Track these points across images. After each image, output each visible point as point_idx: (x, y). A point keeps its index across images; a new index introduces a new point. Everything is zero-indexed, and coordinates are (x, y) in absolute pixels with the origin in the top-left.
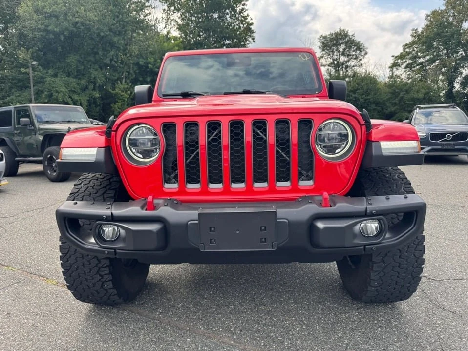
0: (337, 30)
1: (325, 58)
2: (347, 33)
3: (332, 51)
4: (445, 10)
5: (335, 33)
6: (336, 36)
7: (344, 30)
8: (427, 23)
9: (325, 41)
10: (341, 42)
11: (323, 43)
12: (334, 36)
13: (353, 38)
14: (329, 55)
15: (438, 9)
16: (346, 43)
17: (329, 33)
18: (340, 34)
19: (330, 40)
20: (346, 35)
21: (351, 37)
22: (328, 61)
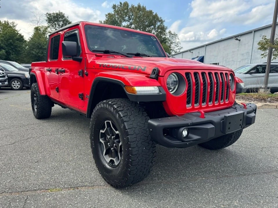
0: (58, 12)
1: (51, 28)
2: (64, 15)
3: (55, 24)
4: (114, 14)
5: (56, 14)
6: (57, 15)
7: (62, 13)
8: (106, 19)
9: (49, 17)
10: (60, 20)
11: (49, 18)
12: (55, 15)
13: (68, 19)
14: (53, 26)
15: (111, 13)
16: (63, 21)
17: (53, 13)
18: (59, 15)
19: (53, 17)
20: (63, 16)
21: (66, 18)
22: (52, 30)
